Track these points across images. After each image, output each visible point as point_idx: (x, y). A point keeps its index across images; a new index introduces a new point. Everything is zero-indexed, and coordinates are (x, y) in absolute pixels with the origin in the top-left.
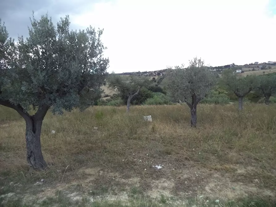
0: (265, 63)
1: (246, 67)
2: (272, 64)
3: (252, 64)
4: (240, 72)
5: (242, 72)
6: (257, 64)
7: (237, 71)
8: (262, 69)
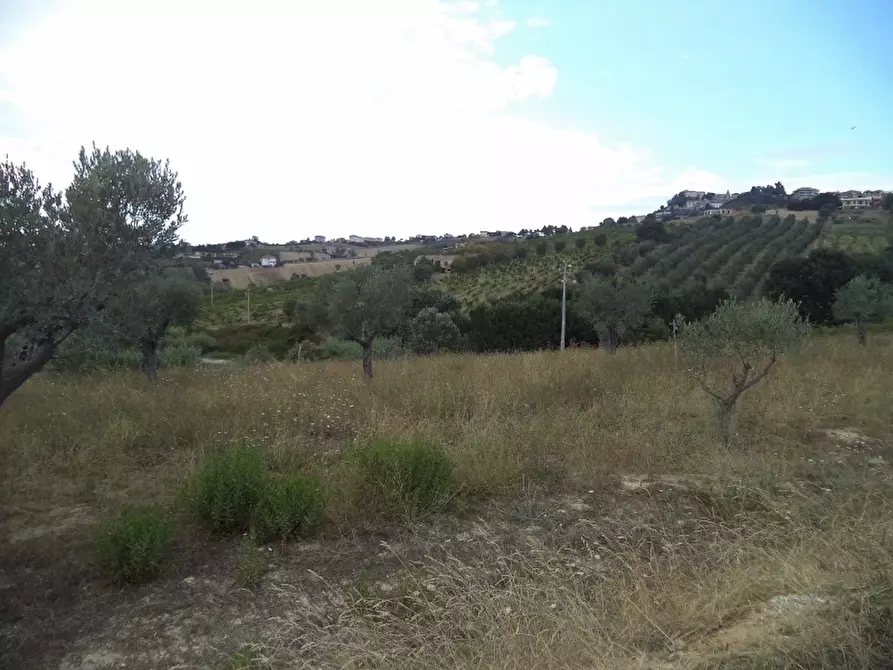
0: (343, 241)
1: (291, 250)
2: (359, 244)
3: (308, 242)
4: (273, 265)
5: (279, 264)
6: (321, 243)
7: (265, 262)
8: (334, 257)
